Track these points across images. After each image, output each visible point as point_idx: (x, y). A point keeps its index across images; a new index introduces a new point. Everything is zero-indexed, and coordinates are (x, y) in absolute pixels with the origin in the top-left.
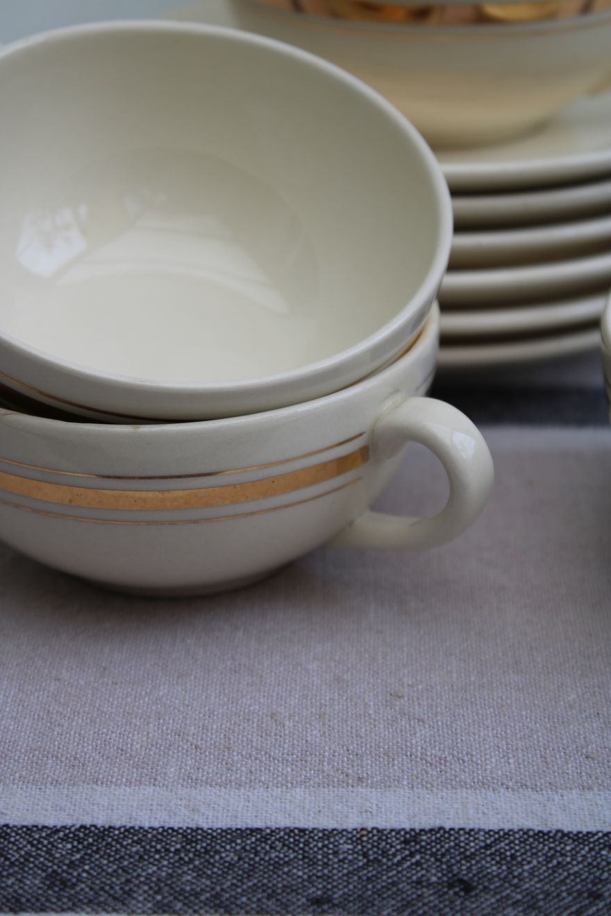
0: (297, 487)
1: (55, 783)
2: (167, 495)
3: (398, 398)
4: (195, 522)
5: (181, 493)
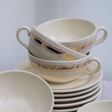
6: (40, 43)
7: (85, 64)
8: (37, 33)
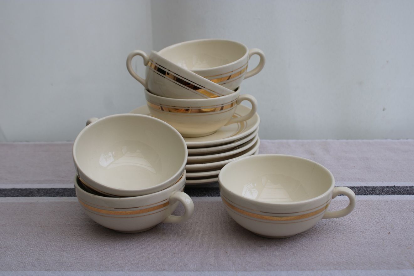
0: (155, 209)
1: (102, 271)
2: (126, 212)
3: (175, 192)
4: (132, 217)
5: (129, 212)
6: (164, 72)
7: (232, 105)
8: (159, 58)
